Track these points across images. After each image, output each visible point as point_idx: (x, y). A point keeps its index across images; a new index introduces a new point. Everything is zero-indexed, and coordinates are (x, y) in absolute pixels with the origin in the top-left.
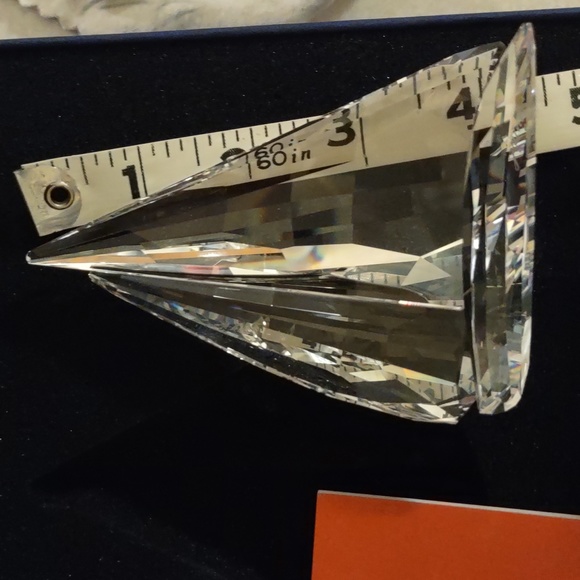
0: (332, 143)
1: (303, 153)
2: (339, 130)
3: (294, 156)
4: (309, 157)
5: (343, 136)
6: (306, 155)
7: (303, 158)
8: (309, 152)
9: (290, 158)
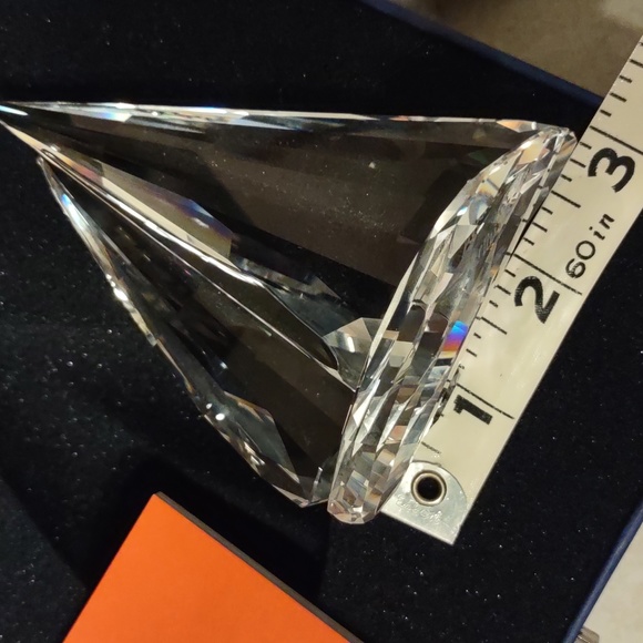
0: (619, 187)
1: (602, 222)
2: (610, 170)
3: (597, 234)
4: (611, 220)
5: (621, 171)
6: (606, 221)
7: (607, 227)
8: (606, 216)
9: (595, 240)
